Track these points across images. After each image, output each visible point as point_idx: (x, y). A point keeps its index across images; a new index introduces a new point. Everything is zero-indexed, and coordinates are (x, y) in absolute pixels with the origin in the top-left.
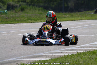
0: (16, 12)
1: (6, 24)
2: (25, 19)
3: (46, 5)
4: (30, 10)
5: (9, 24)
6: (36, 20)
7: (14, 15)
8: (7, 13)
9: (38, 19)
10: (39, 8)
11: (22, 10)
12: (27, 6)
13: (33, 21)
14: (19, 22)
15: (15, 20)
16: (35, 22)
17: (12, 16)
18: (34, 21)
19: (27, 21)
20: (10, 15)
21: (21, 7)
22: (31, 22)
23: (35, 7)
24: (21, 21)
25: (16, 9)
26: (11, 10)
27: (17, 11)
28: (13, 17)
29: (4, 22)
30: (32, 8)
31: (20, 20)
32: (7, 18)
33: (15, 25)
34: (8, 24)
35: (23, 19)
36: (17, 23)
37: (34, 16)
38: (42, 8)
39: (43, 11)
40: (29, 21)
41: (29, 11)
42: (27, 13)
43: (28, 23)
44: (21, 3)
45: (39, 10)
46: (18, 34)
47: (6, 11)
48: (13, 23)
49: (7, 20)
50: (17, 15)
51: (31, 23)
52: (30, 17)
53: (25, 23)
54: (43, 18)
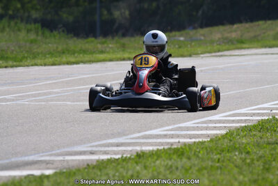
3: (49, 17)
4: (3, 30)
6: (21, 61)
9: (27, 58)
10: (29, 26)
13: (10, 63)
16: (16, 66)
18: (15, 63)
22: (5, 64)
23: (16, 23)
30: (9, 26)
37: (13, 48)
39: (40, 33)
40: (1, 62)
45: (28, 31)
51: (4, 69)
52: (2, 50)
54: (38, 54)
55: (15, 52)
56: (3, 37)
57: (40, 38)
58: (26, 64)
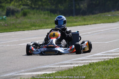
0: (17, 18)
1: (5, 32)
2: (27, 26)
3: (53, 7)
4: (34, 14)
5: (9, 33)
6: (42, 27)
7: (14, 22)
8: (6, 20)
9: (44, 25)
10: (45, 12)
11: (25, 14)
12: (29, 10)
13: (37, 28)
14: (21, 29)
15: (16, 27)
16: (40, 29)
17: (12, 22)
18: (39, 28)
19: (30, 28)
20: (10, 22)
21: (22, 11)
22: (35, 28)
23: (39, 11)
24: (23, 28)
25: (16, 14)
26: (11, 16)
27: (18, 17)
28: (13, 24)
29: (2, 30)
30: (36, 12)
31: (21, 27)
32: (6, 25)
33: (15, 34)
34: (7, 32)
35: (25, 25)
36: (18, 31)
37: (38, 22)
38: (49, 12)
39: (49, 15)
40: (33, 27)
41: (33, 16)
42: (30, 18)
43: (31, 30)
44: (22, 7)
45: (45, 14)
46: (18, 44)
47: (4, 17)
48: (14, 31)
49: (6, 27)
50: (18, 21)
51: (35, 30)
52: (34, 23)
53: (28, 30)
54: (49, 24)
55: (39, 23)
56: (34, 17)
57: (49, 17)
58: (44, 28)
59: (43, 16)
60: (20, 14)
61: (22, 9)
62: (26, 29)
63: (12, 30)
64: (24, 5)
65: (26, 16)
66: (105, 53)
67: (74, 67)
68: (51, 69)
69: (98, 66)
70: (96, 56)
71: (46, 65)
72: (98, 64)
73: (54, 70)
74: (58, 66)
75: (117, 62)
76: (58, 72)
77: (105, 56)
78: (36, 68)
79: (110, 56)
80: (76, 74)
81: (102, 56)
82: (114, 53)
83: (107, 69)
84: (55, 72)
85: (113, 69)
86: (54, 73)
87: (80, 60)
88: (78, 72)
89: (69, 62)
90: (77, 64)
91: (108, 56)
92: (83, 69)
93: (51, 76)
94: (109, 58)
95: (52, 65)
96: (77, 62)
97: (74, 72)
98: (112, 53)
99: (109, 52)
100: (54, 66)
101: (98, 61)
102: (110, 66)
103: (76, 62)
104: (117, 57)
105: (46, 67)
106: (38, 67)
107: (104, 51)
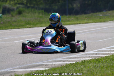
0: (12, 16)
2: (22, 24)
3: (47, 7)
4: (29, 13)
6: (36, 25)
7: (9, 20)
8: (1, 18)
9: (38, 24)
10: (39, 11)
11: (20, 13)
12: (24, 9)
13: (32, 26)
14: (16, 27)
15: (11, 25)
16: (34, 27)
17: (7, 20)
18: (33, 26)
19: (25, 26)
20: (6, 20)
21: (18, 10)
22: (30, 26)
23: (34, 10)
24: (18, 26)
25: (12, 13)
26: (7, 14)
27: (14, 15)
28: (9, 22)
30: (31, 11)
31: (16, 25)
32: (2, 23)
33: (10, 31)
34: (3, 29)
35: (20, 23)
36: (14, 29)
37: (33, 20)
38: (43, 11)
40: (28, 25)
42: (25, 16)
43: (26, 28)
44: (18, 5)
46: (13, 41)
48: (9, 29)
49: (2, 25)
50: (14, 19)
51: (29, 28)
52: (28, 21)
53: (23, 28)
54: (43, 22)
55: (33, 22)
56: (29, 15)
57: (44, 16)
58: (38, 26)
59: (37, 15)
60: (16, 12)
61: (17, 8)
62: (21, 27)
63: (8, 28)
64: (19, 4)
65: (21, 15)
66: (96, 52)
67: (66, 64)
68: (44, 66)
69: (90, 63)
70: (88, 54)
71: (39, 62)
72: (89, 62)
73: (47, 66)
74: (51, 63)
75: (108, 60)
76: (51, 69)
77: (96, 54)
78: (30, 65)
79: (101, 54)
80: (68, 71)
81: (94, 54)
82: (105, 51)
83: (98, 67)
84: (48, 68)
85: (104, 66)
86: (47, 70)
87: (72, 58)
88: (70, 69)
89: (61, 60)
90: (69, 61)
91: (99, 54)
92: (75, 66)
93: (45, 72)
94: (100, 56)
95: (46, 62)
96: (70, 59)
97: (66, 69)
98: (103, 51)
99: (100, 51)
100: (47, 63)
101: (89, 59)
102: (101, 64)
103: (68, 59)
104: (108, 55)
105: (39, 63)
106: (32, 64)
107: (95, 50)
